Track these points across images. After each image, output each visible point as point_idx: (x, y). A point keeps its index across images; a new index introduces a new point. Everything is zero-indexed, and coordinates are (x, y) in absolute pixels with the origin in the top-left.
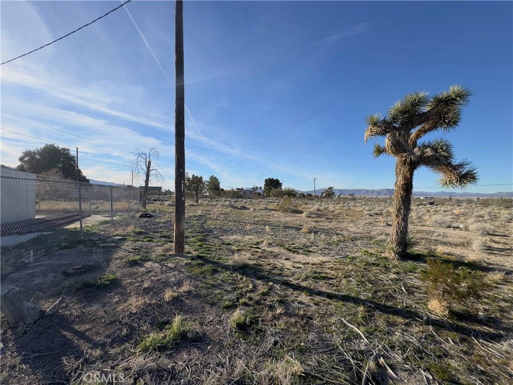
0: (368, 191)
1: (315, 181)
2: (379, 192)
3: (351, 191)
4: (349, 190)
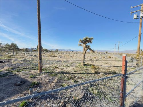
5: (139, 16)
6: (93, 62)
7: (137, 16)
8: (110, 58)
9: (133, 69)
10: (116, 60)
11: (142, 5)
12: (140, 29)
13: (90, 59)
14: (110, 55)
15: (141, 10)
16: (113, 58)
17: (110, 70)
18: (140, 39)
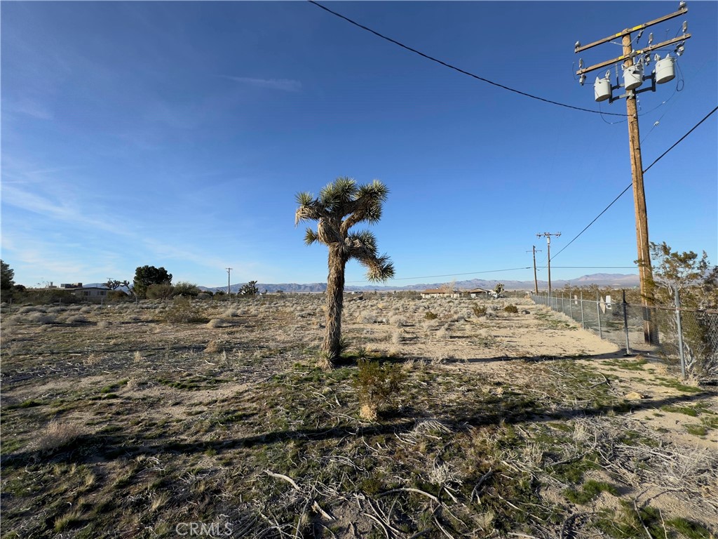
0: (300, 286)
1: (229, 272)
2: (312, 288)
3: (280, 286)
4: (277, 285)
5: (618, 87)
6: (412, 342)
7: (612, 88)
8: (512, 314)
9: (635, 367)
10: (541, 322)
11: (623, 36)
12: (636, 147)
13: (404, 324)
14: (516, 299)
15: (625, 60)
16: (529, 311)
17: (499, 384)
18: (642, 200)
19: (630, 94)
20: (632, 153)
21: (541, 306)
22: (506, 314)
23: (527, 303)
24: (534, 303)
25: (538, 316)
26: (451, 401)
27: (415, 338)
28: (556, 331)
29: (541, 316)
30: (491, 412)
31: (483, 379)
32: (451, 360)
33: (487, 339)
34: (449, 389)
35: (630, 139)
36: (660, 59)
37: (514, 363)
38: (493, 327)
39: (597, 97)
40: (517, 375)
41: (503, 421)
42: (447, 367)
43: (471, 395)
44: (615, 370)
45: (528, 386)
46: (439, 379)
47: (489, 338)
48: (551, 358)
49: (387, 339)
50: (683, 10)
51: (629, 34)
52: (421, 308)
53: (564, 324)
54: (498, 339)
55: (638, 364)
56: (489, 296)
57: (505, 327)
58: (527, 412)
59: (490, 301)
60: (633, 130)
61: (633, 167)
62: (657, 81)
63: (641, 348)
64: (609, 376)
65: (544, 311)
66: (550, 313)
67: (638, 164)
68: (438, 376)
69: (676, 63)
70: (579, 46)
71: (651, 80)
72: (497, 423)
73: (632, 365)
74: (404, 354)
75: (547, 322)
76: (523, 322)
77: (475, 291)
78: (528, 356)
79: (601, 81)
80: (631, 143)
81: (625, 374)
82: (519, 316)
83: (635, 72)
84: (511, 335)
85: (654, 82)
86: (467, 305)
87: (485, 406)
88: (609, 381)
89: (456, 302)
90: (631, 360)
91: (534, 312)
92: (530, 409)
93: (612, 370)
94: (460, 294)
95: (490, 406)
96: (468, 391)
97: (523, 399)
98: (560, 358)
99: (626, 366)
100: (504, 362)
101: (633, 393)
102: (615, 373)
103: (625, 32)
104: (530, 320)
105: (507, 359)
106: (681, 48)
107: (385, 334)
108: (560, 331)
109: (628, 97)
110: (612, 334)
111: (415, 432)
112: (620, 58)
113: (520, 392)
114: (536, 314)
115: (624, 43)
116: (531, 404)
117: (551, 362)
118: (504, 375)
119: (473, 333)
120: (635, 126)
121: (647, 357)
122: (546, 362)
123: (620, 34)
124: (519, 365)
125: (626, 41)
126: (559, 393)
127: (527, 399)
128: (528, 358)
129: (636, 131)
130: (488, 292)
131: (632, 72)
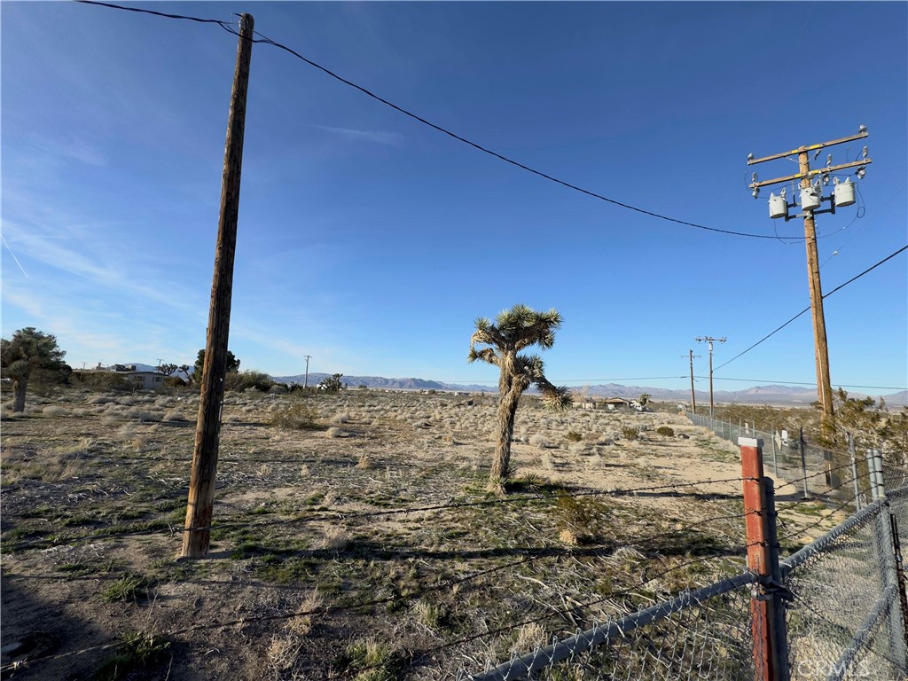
1: (308, 361)
3: (362, 379)
4: (358, 378)
5: (794, 205)
6: (565, 469)
7: (788, 206)
8: (667, 438)
9: (812, 512)
10: (704, 451)
11: (800, 153)
12: (814, 271)
13: (547, 445)
14: (667, 415)
15: (802, 178)
16: (687, 434)
17: (675, 521)
18: (822, 328)
19: (808, 214)
20: (810, 276)
21: (702, 429)
22: (660, 437)
23: (682, 423)
24: (692, 422)
25: (700, 443)
26: (634, 533)
27: (566, 464)
28: (724, 464)
29: (704, 443)
30: (675, 545)
31: (659, 514)
32: (619, 493)
33: (647, 470)
34: (629, 523)
35: (808, 261)
36: (839, 182)
37: (684, 500)
38: (649, 454)
39: (771, 215)
40: (691, 512)
41: (688, 554)
42: (616, 500)
43: (651, 529)
44: (791, 514)
45: (703, 523)
46: (615, 512)
47: (649, 468)
48: (723, 497)
49: (537, 462)
50: (863, 134)
51: (806, 152)
52: (554, 423)
53: (732, 456)
54: (661, 471)
55: (815, 509)
56: (632, 409)
57: (664, 456)
58: (708, 547)
59: (634, 417)
60: (811, 252)
61: (812, 291)
62: (837, 204)
63: (820, 491)
64: (785, 519)
65: (706, 436)
66: (713, 440)
67: (817, 289)
68: (613, 508)
69: (856, 190)
70: (752, 158)
71: (829, 201)
72: (683, 554)
73: (809, 509)
74: (567, 483)
75: (711, 452)
76: (682, 449)
77: (612, 401)
78: (697, 493)
79: (776, 198)
80: (809, 265)
81: (802, 519)
82: (676, 441)
83: (812, 195)
84: (673, 466)
85: (833, 204)
86: (607, 421)
87: (668, 540)
88: (784, 525)
89: (593, 415)
90: (809, 504)
91: (694, 437)
92: (710, 545)
93: (788, 513)
94: (594, 404)
95: (673, 540)
96: (648, 525)
97: (702, 536)
98: (733, 498)
99: (803, 511)
100: (674, 499)
101: (808, 537)
102: (791, 517)
103: (801, 149)
104: (690, 446)
105: (676, 495)
106: (862, 172)
107: (530, 457)
108: (728, 464)
109: (805, 217)
110: (788, 472)
111: (615, 556)
112: (796, 176)
113: (698, 529)
114: (697, 439)
115: (800, 161)
116: (710, 540)
117: (722, 501)
118: (677, 512)
119: (630, 462)
120: (813, 248)
121: (826, 502)
122: (719, 501)
123: (796, 151)
124: (691, 503)
125: (802, 159)
126: (736, 533)
127: (706, 536)
128: (699, 495)
129: (814, 253)
130: (631, 403)
131: (809, 194)
